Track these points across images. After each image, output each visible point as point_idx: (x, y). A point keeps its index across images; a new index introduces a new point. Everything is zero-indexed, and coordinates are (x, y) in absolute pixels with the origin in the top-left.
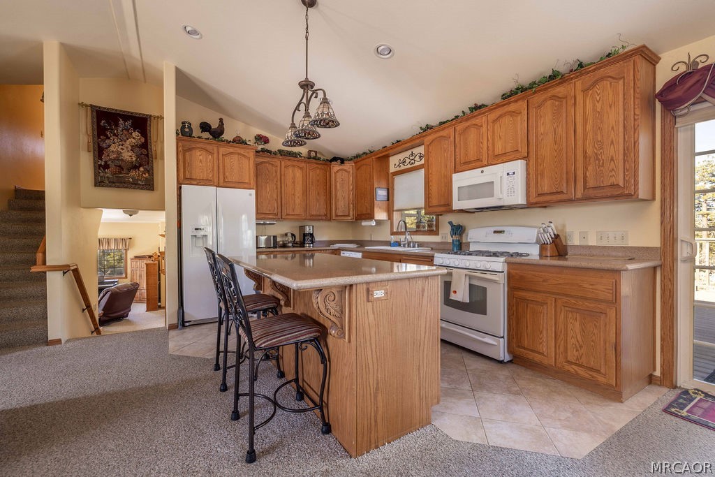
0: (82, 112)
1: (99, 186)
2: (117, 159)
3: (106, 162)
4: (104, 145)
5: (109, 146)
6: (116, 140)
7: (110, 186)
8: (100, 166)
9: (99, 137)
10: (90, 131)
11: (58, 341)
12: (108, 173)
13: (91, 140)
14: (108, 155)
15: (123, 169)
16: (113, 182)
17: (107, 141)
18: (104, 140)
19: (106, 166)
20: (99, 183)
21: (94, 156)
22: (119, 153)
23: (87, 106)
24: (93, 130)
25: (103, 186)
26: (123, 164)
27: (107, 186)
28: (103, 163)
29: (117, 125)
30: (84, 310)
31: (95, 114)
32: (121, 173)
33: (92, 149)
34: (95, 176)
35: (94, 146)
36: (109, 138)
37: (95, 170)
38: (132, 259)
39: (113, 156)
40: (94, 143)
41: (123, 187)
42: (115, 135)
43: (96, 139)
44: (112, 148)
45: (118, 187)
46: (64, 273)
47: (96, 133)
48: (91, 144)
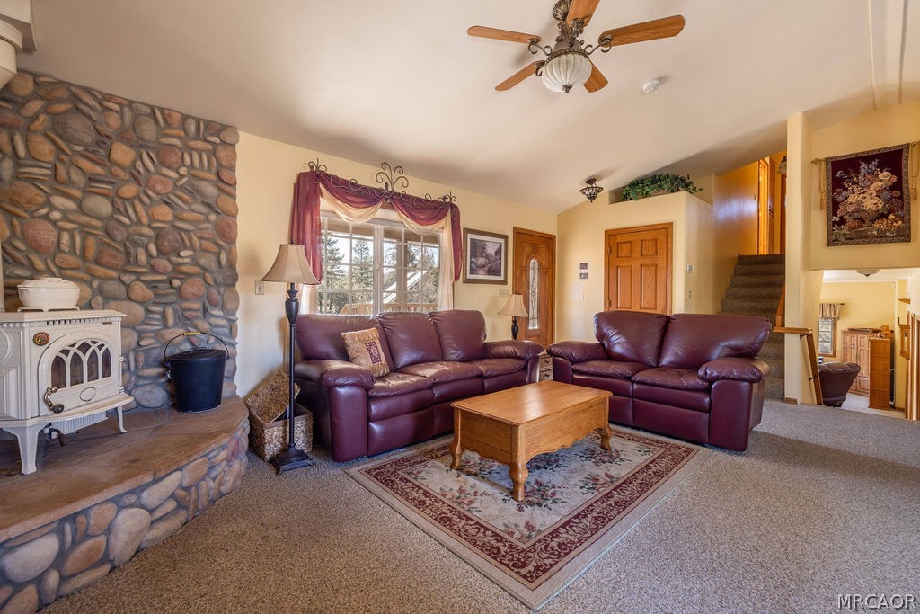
0: (815, 168)
1: (833, 245)
2: (857, 211)
3: (841, 217)
4: (841, 198)
5: (847, 198)
6: (855, 190)
7: (847, 244)
8: (835, 222)
9: (834, 191)
10: (824, 188)
11: (794, 401)
12: (845, 229)
13: (824, 197)
14: (845, 209)
15: (864, 222)
16: (851, 239)
17: (844, 193)
18: (840, 193)
19: (842, 221)
20: (832, 242)
21: (828, 214)
22: (860, 204)
23: (820, 161)
24: (828, 185)
25: (837, 245)
26: (864, 216)
27: (843, 244)
28: (838, 219)
29: (857, 171)
30: (810, 379)
31: (830, 167)
32: (862, 227)
33: (825, 206)
34: (828, 234)
35: (827, 203)
36: (847, 189)
37: (828, 227)
38: (845, 332)
39: (851, 209)
40: (828, 199)
41: (864, 243)
42: (854, 183)
43: (830, 195)
44: (850, 200)
45: (858, 243)
46: (801, 336)
47: (830, 187)
48: (825, 201)
